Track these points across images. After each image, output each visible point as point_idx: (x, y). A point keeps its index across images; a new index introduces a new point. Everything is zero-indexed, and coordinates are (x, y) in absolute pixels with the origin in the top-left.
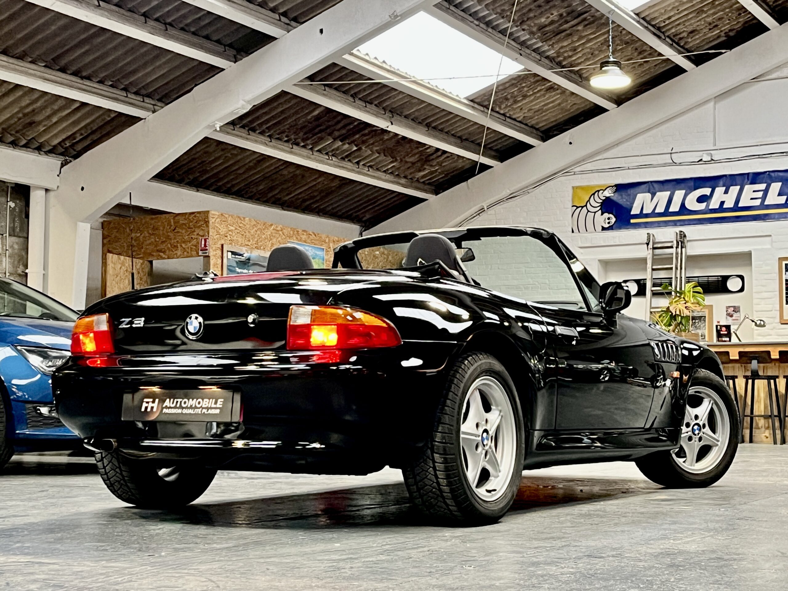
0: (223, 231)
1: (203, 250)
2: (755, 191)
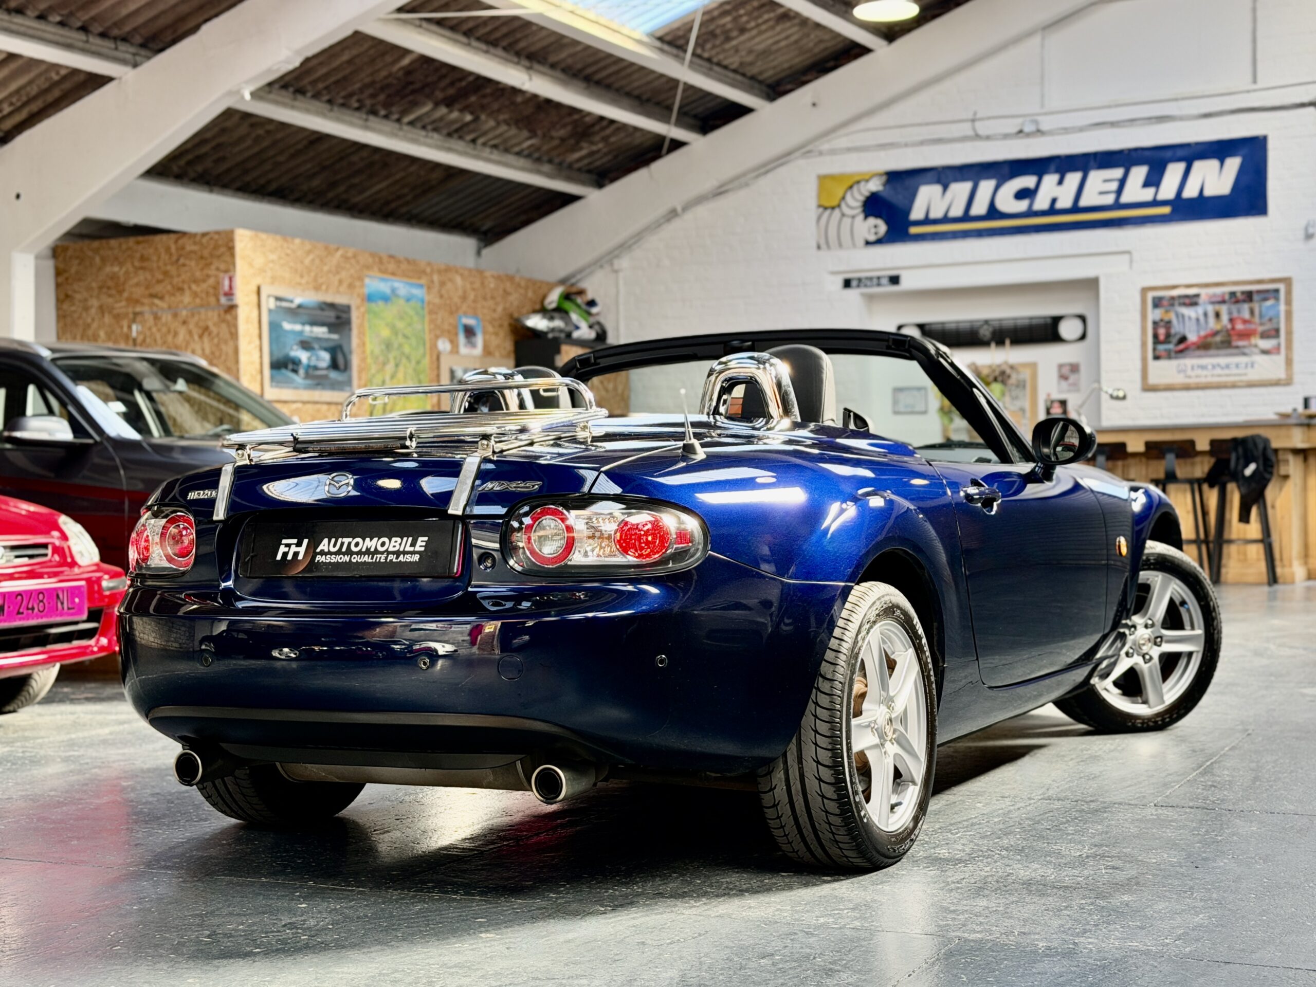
0: (259, 262)
1: (226, 294)
2: (1106, 181)
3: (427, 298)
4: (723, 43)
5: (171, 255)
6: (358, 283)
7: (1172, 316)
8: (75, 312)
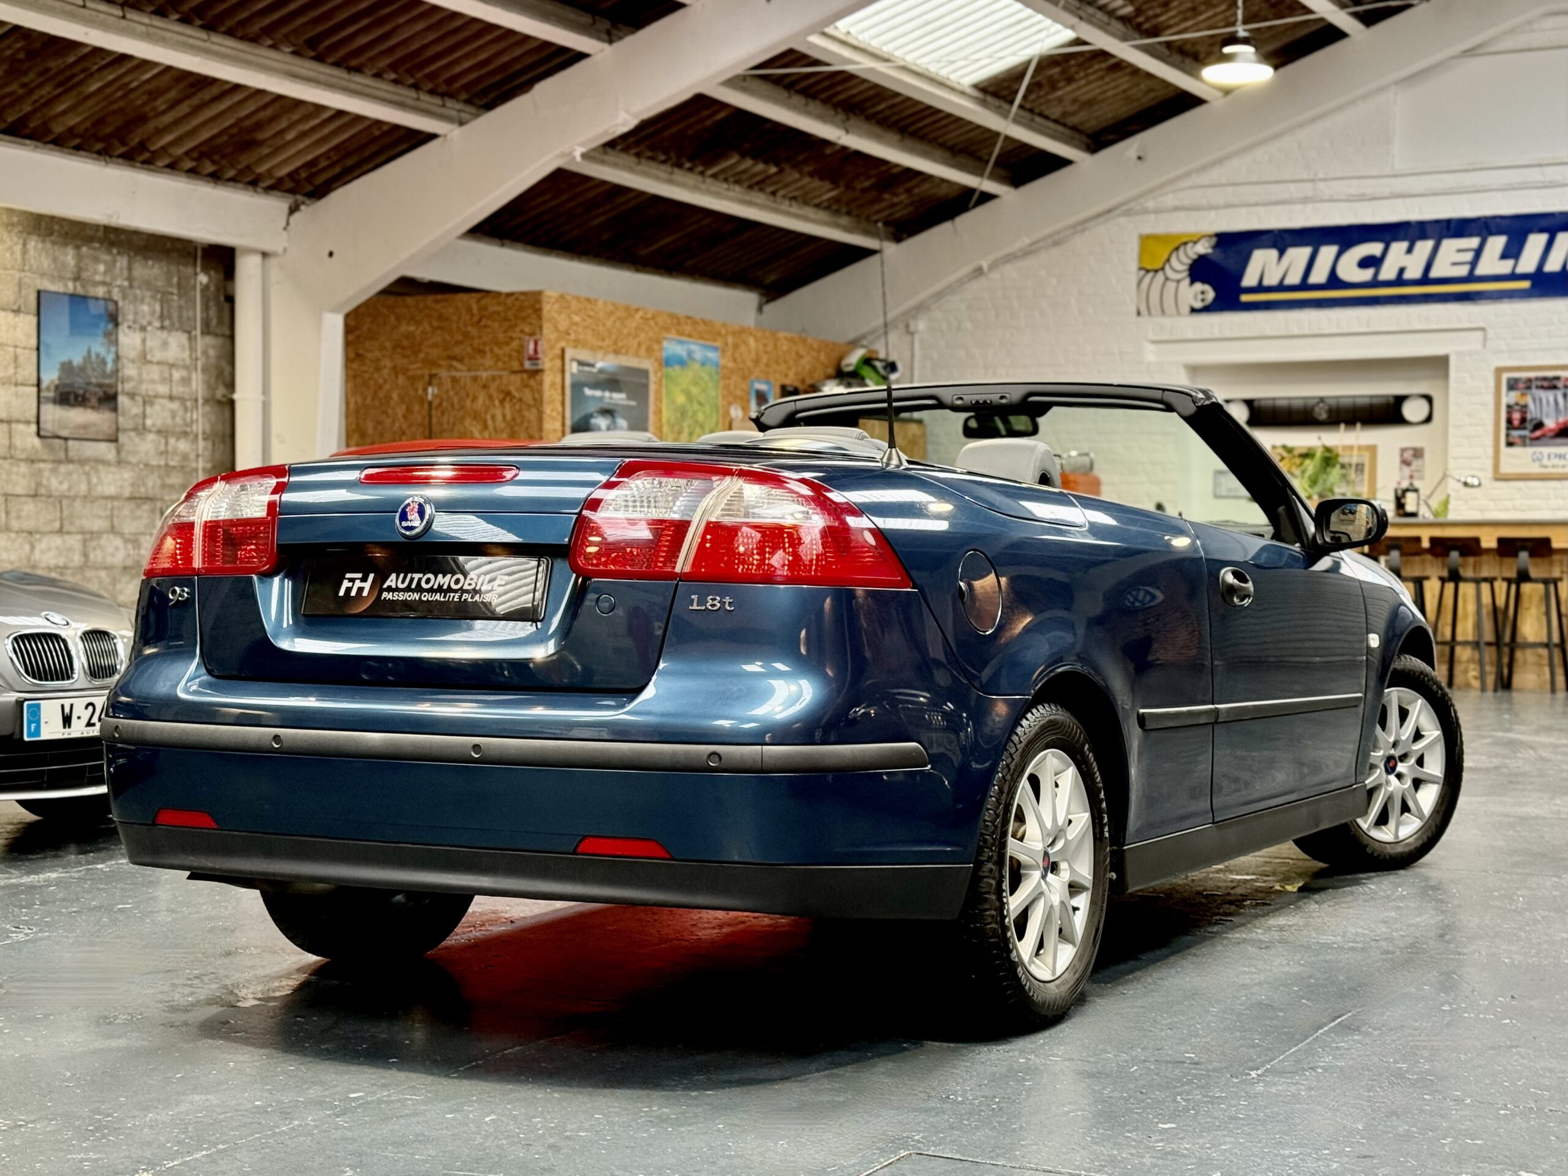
0: (563, 324)
1: (530, 359)
2: (1459, 251)
3: (722, 362)
4: (1048, 93)
5: (472, 315)
6: (656, 347)
7: (1529, 400)
8: (365, 372)
